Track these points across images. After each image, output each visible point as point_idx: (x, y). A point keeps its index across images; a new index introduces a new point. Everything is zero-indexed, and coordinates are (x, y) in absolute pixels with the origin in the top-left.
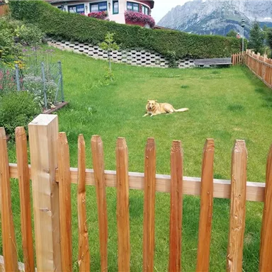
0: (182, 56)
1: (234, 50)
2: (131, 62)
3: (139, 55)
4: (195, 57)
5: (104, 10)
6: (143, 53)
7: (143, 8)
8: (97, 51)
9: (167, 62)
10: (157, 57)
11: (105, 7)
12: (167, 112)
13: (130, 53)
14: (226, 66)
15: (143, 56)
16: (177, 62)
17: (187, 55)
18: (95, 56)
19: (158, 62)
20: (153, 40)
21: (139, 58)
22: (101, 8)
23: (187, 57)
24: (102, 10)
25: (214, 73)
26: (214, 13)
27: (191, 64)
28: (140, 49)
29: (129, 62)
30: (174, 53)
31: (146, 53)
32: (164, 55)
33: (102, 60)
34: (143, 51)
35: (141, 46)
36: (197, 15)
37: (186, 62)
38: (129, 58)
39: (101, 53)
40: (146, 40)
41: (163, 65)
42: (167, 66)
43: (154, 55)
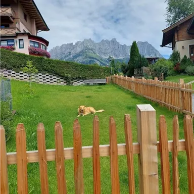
0: (75, 78)
1: (107, 74)
2: (38, 81)
3: (44, 77)
4: (84, 79)
5: (12, 45)
6: (47, 76)
7: (42, 46)
8: (11, 73)
9: (65, 81)
10: (58, 78)
11: (13, 43)
12: (92, 113)
13: (38, 76)
14: (104, 84)
15: (47, 77)
16: (72, 81)
17: (78, 77)
18: (9, 77)
19: (59, 81)
20: (54, 67)
21: (44, 78)
22: (9, 43)
23: (79, 78)
24: (10, 45)
25: (99, 88)
26: (81, 52)
27: (81, 83)
28: (45, 72)
29: (37, 81)
30: (70, 75)
31: (50, 76)
32: (62, 77)
33: (15, 80)
34: (47, 74)
35: (45, 70)
36: (70, 53)
37: (78, 81)
38: (36, 78)
39: (14, 75)
40: (49, 67)
41: (63, 84)
42: (65, 84)
43: (55, 77)
